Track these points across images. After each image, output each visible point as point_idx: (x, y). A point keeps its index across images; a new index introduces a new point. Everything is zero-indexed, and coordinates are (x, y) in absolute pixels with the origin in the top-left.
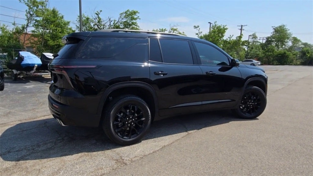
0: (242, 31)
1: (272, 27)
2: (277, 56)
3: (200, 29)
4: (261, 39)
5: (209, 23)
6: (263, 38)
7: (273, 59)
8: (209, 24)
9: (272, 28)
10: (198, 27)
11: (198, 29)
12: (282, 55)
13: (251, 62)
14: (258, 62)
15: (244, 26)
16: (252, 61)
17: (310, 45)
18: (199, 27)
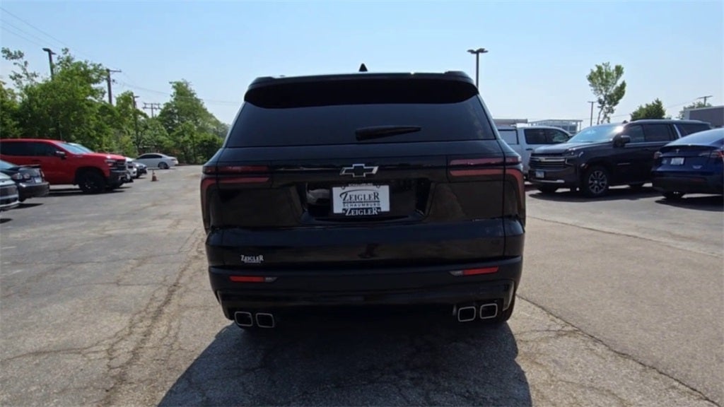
0: (111, 83)
1: (171, 83)
2: (201, 145)
3: (26, 63)
4: (147, 106)
5: (45, 50)
6: (152, 104)
7: (194, 151)
8: (47, 53)
9: (171, 85)
10: (21, 55)
11: (21, 61)
12: (209, 142)
13: (159, 160)
14: (173, 160)
15: (115, 71)
16: (161, 157)
17: (223, 125)
18: (25, 59)
